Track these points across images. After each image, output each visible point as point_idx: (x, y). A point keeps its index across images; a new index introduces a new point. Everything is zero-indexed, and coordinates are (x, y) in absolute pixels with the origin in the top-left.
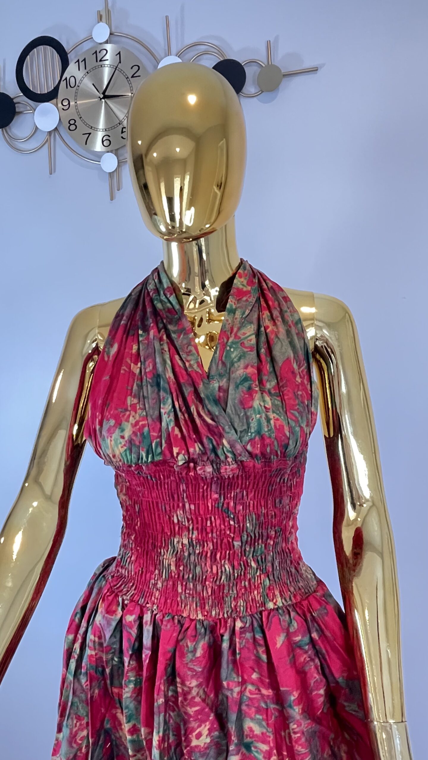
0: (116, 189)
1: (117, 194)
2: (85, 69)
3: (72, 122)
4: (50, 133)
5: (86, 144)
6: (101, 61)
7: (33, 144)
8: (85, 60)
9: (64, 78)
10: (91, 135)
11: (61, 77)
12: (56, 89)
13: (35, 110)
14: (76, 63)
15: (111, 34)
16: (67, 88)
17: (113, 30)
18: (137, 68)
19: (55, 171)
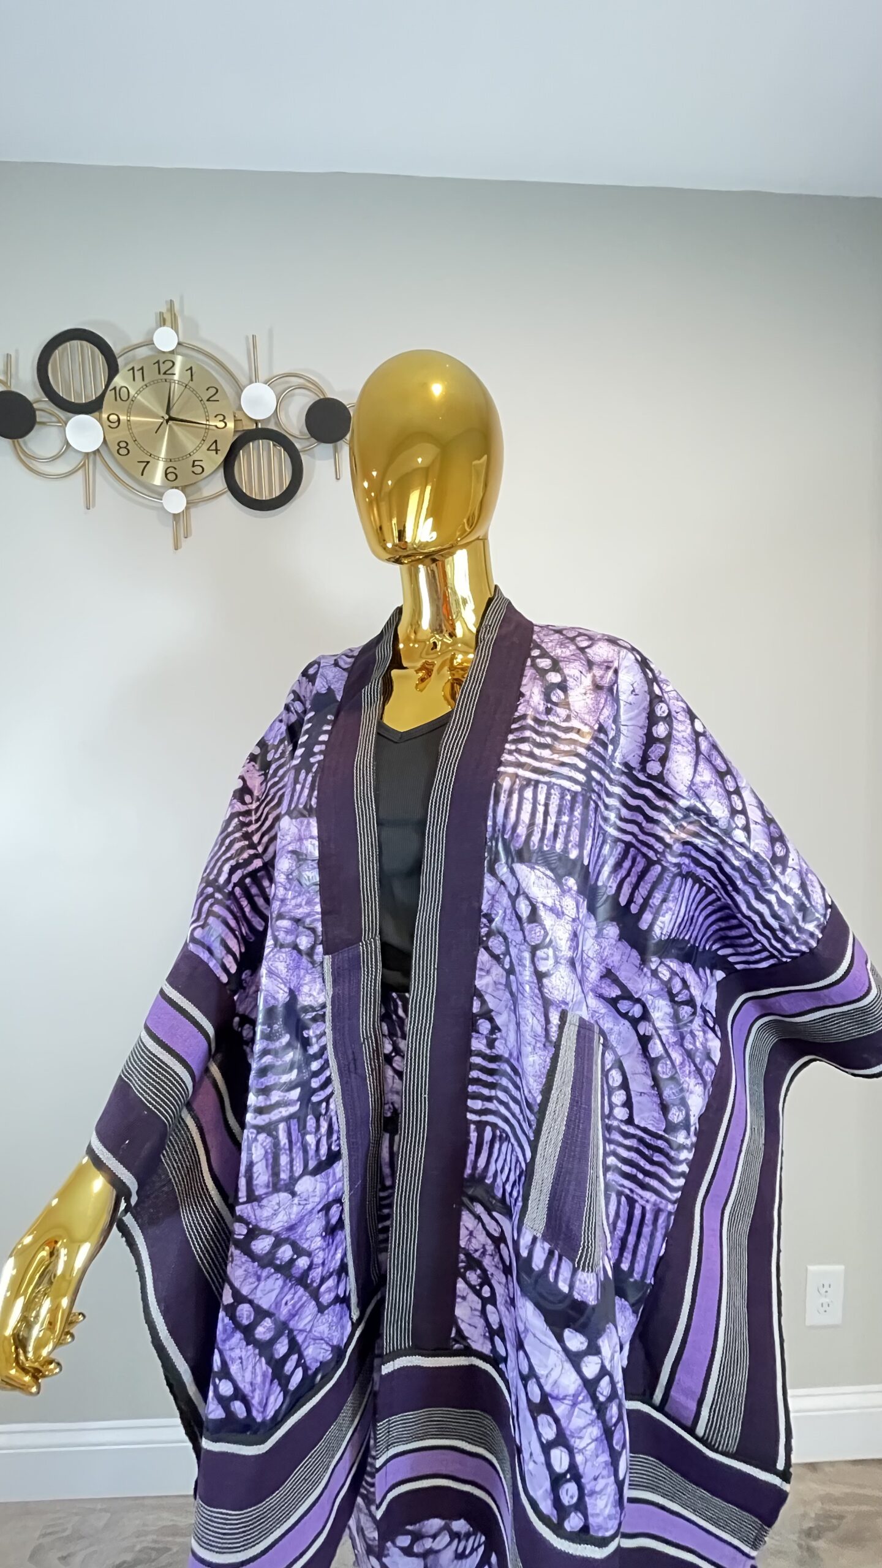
0: (182, 535)
1: (185, 543)
2: (143, 380)
3: (123, 445)
4: (87, 454)
5: (142, 475)
6: (165, 373)
7: (61, 467)
8: (142, 369)
9: (111, 387)
10: (149, 464)
11: (107, 386)
12: (99, 400)
13: (66, 424)
14: (129, 370)
15: (179, 344)
16: (116, 400)
17: (182, 340)
18: (213, 391)
19: (94, 506)
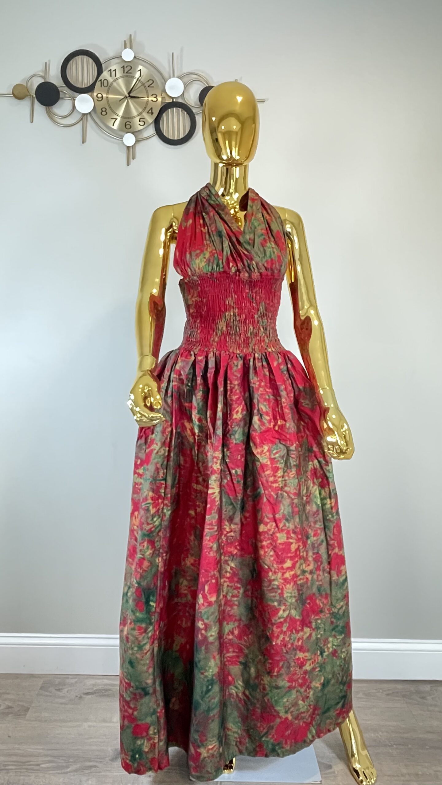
0: (131, 158)
1: (132, 162)
2: (116, 76)
3: (104, 110)
4: (84, 115)
5: (113, 125)
6: (127, 73)
7: (69, 121)
8: (115, 70)
9: (99, 79)
10: (117, 120)
11: (97, 79)
12: (93, 85)
13: (75, 99)
14: (108, 71)
15: (135, 57)
16: (101, 86)
17: (137, 56)
18: (151, 82)
19: (86, 141)
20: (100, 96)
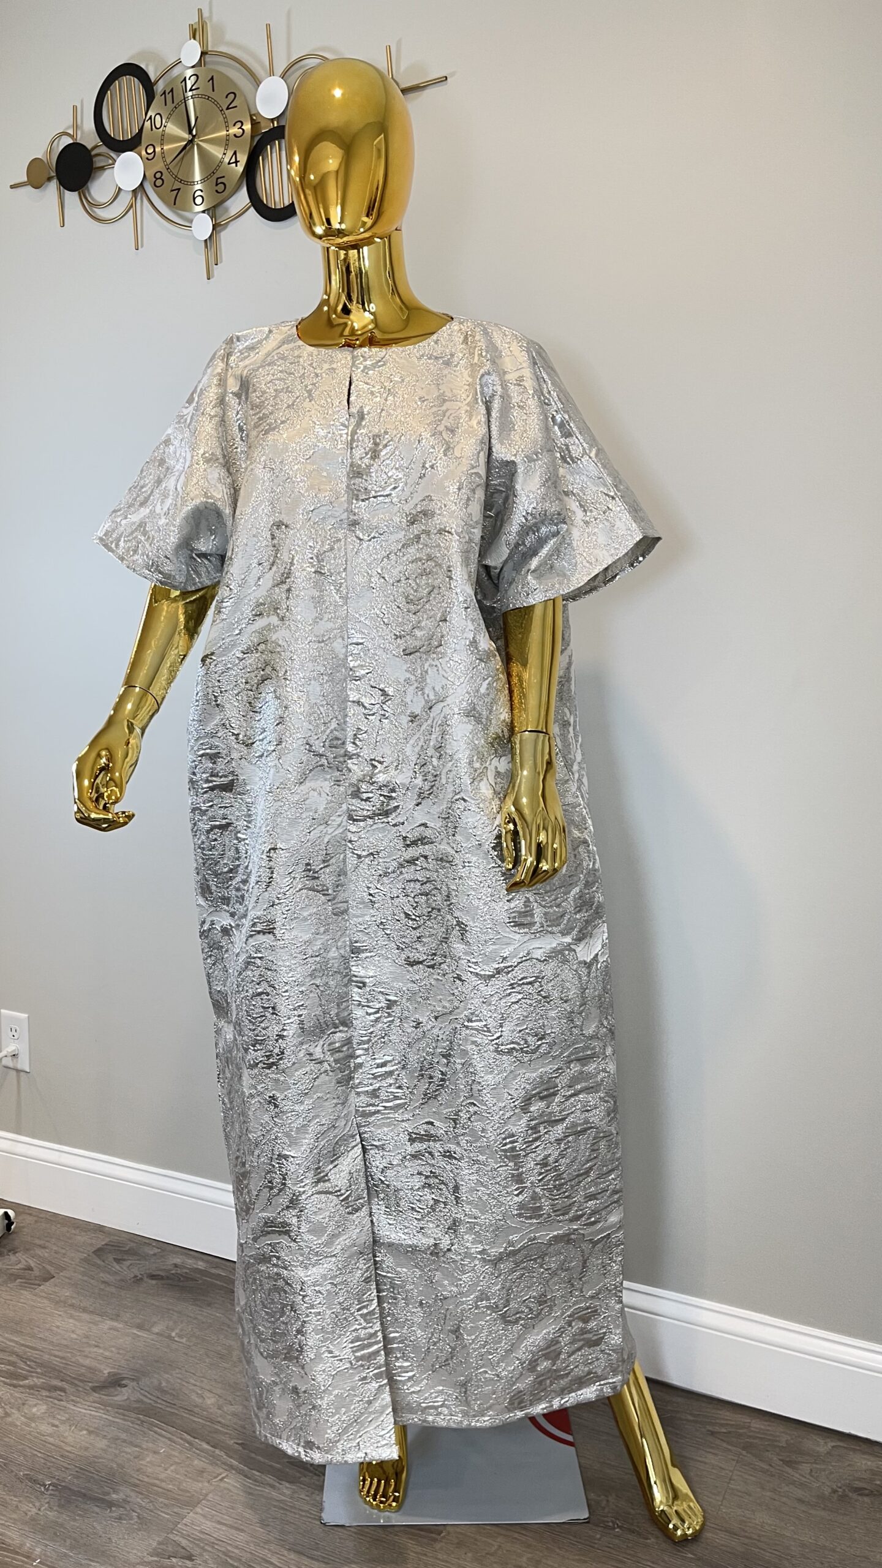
0: (213, 263)
1: (216, 270)
2: (173, 102)
3: (158, 175)
4: (135, 192)
5: (175, 204)
6: (191, 90)
7: (117, 210)
8: (172, 90)
9: (148, 118)
10: (180, 191)
11: (145, 116)
12: (140, 132)
13: (115, 163)
14: (162, 96)
15: (203, 54)
16: (152, 130)
17: (206, 49)
18: (233, 96)
20: (150, 150)
